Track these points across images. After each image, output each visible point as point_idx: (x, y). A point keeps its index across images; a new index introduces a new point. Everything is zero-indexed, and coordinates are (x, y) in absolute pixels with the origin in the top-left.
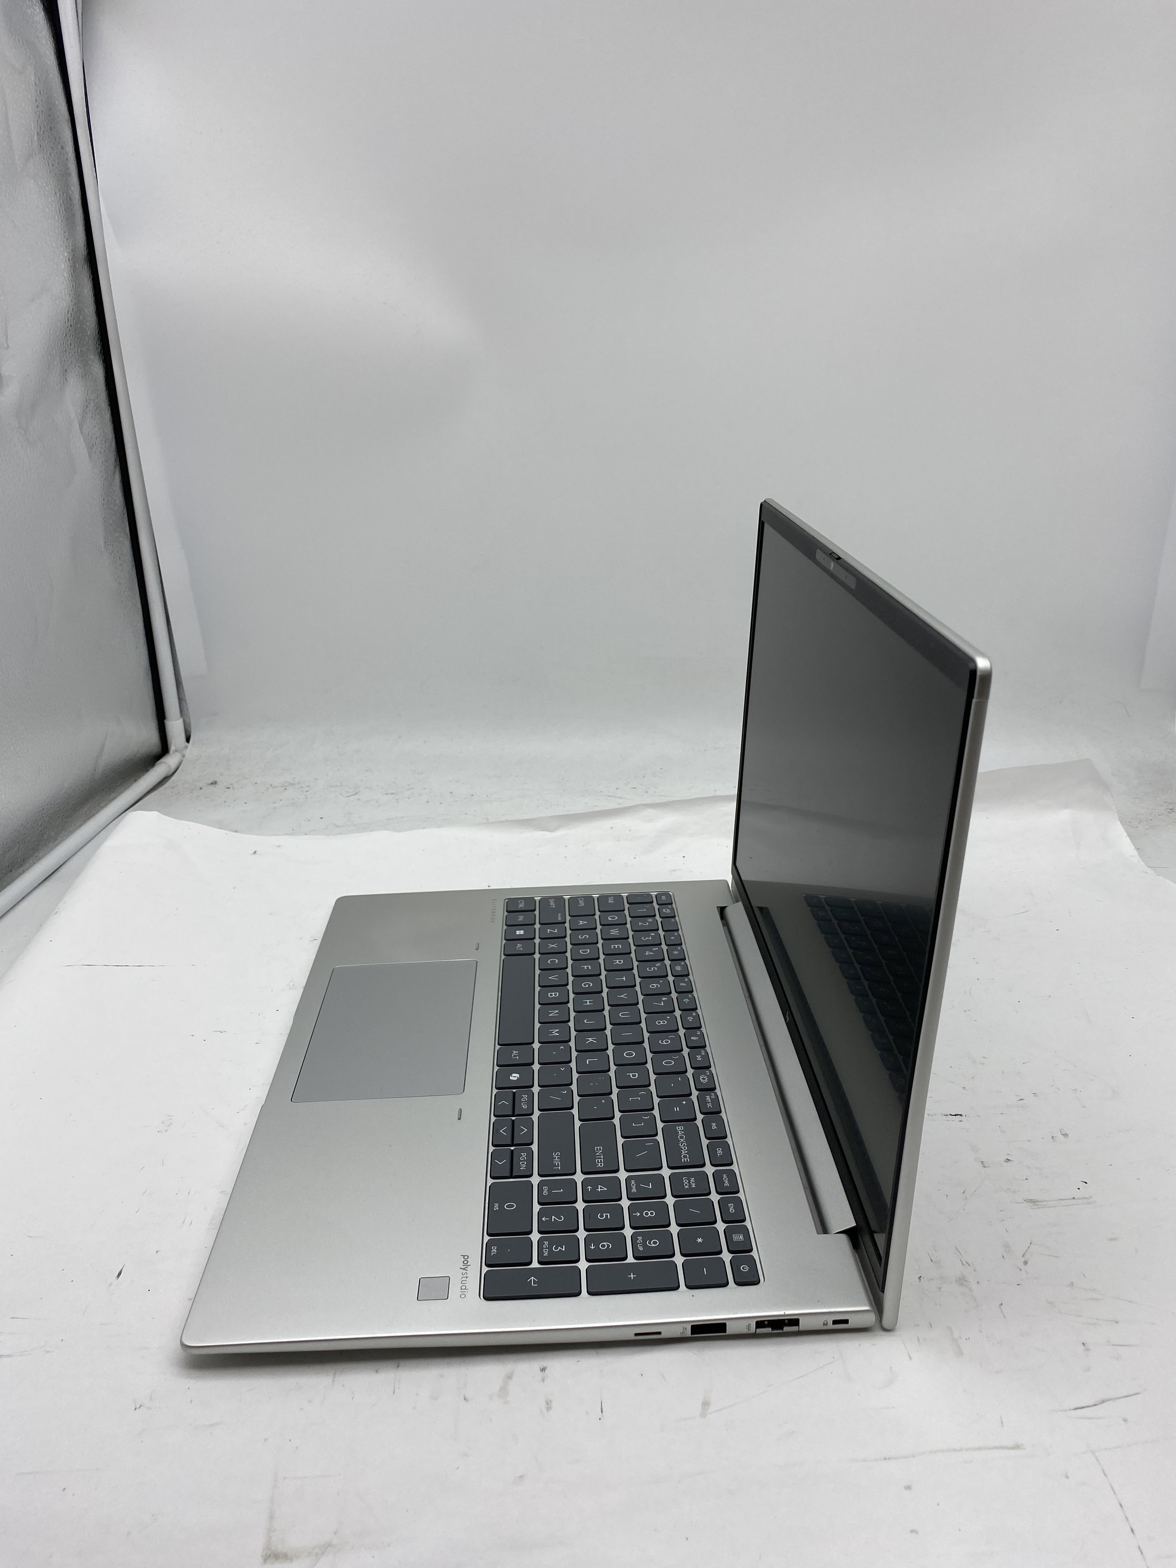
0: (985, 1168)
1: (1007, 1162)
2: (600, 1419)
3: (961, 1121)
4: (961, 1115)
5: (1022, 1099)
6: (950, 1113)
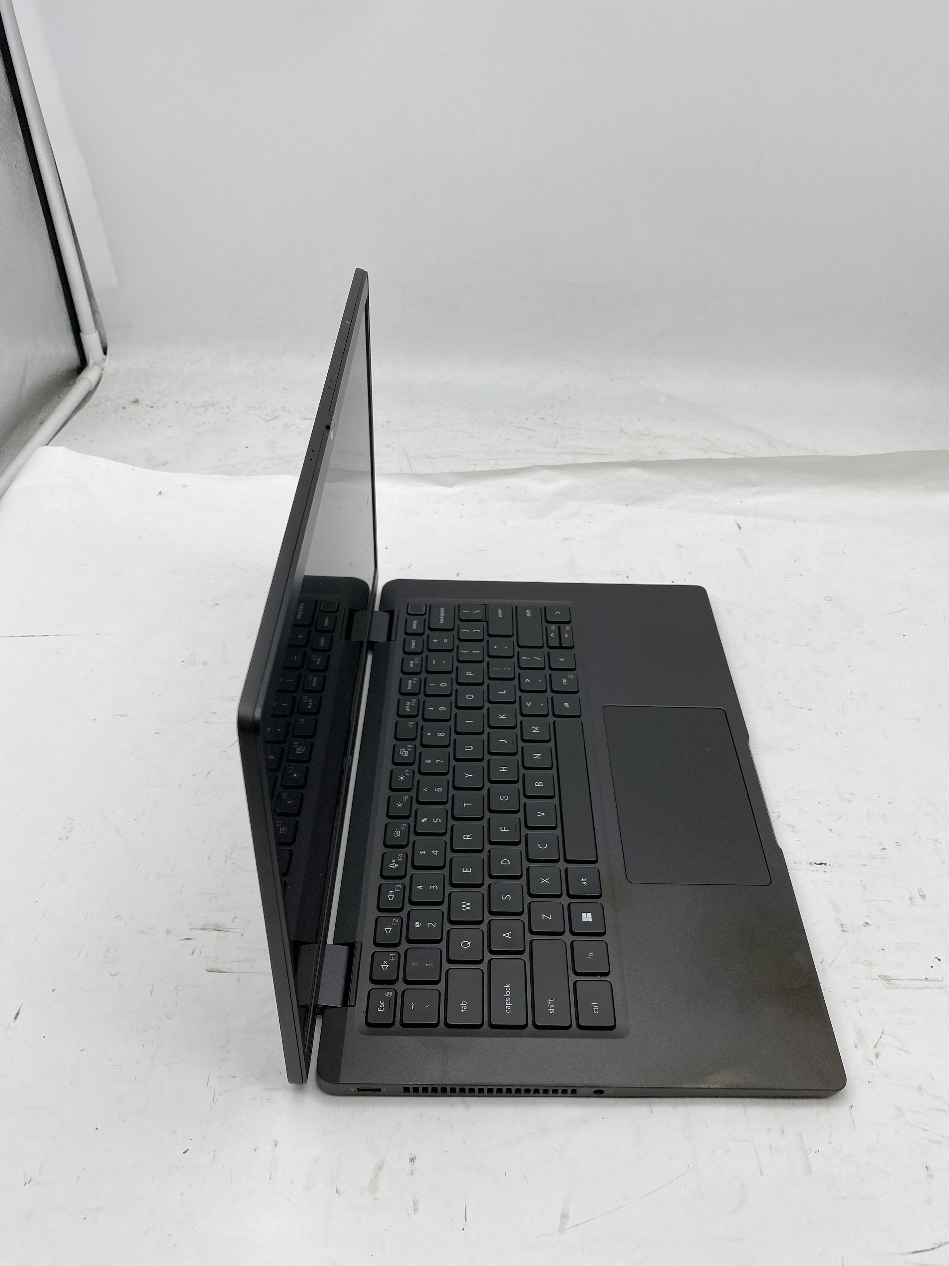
0: (845, 932)
1: (864, 926)
2: (463, 1229)
3: (825, 872)
4: (825, 864)
5: (884, 849)
6: (814, 861)
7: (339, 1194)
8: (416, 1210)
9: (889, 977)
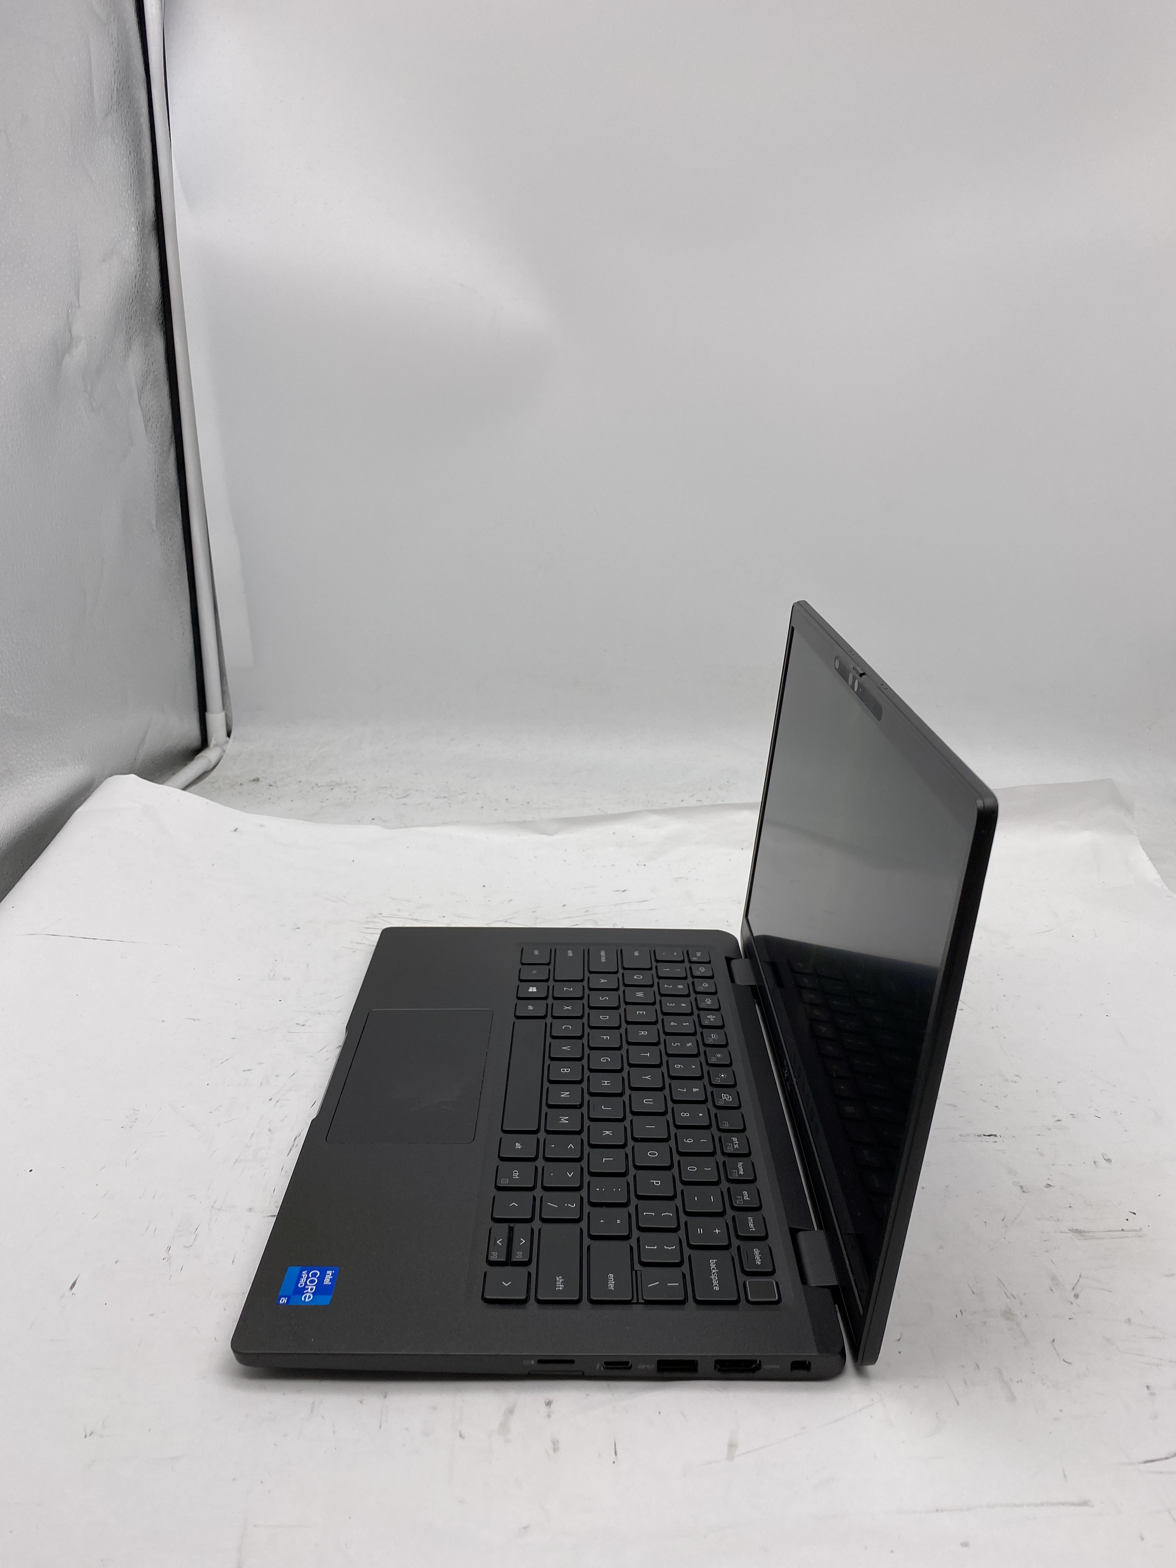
0: (1025, 1194)
1: (1046, 1187)
2: (614, 1462)
3: (995, 1142)
4: (995, 1136)
5: (1059, 1120)
6: (984, 1134)
7: (463, 1438)
8: (555, 1449)
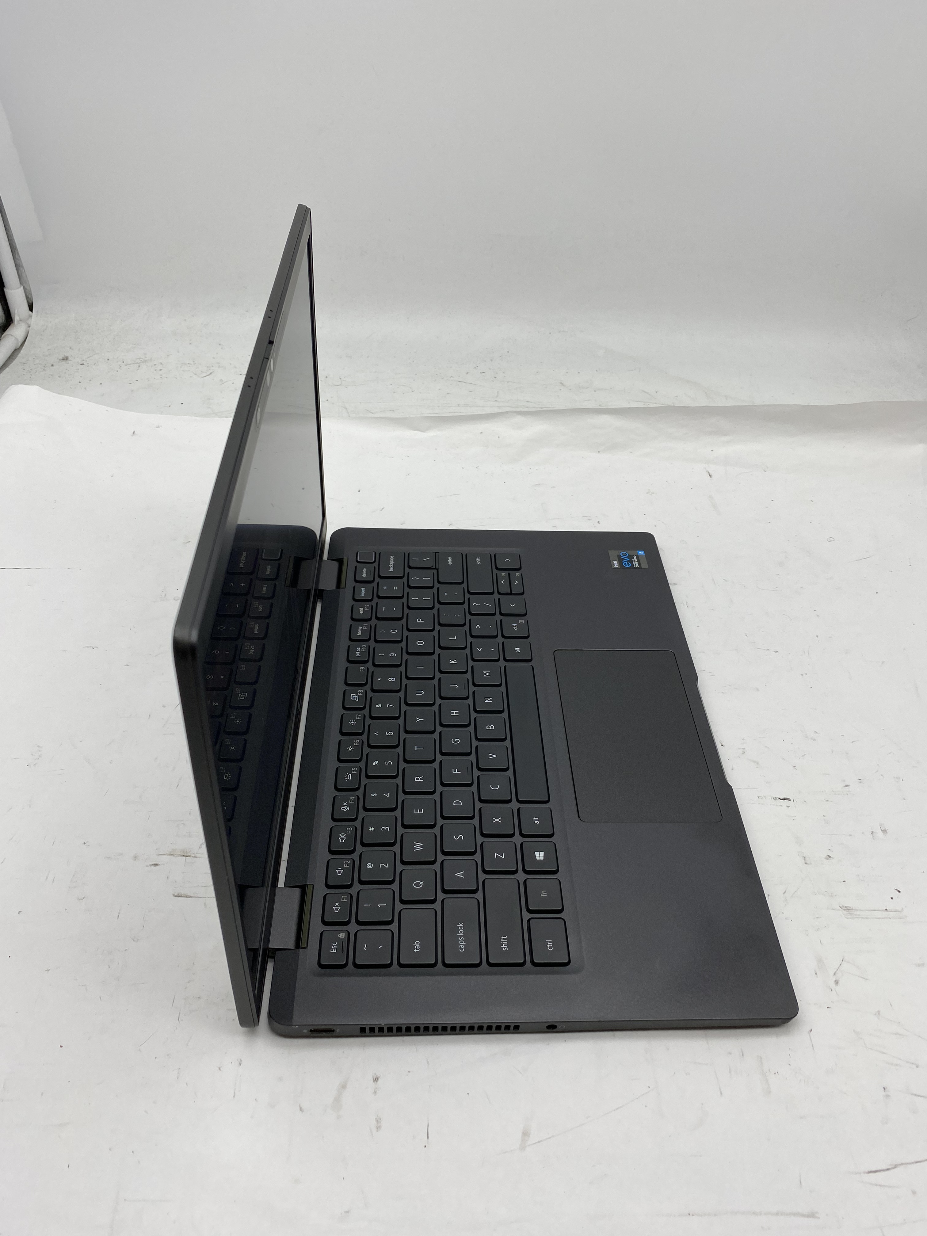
9: (850, 908)
